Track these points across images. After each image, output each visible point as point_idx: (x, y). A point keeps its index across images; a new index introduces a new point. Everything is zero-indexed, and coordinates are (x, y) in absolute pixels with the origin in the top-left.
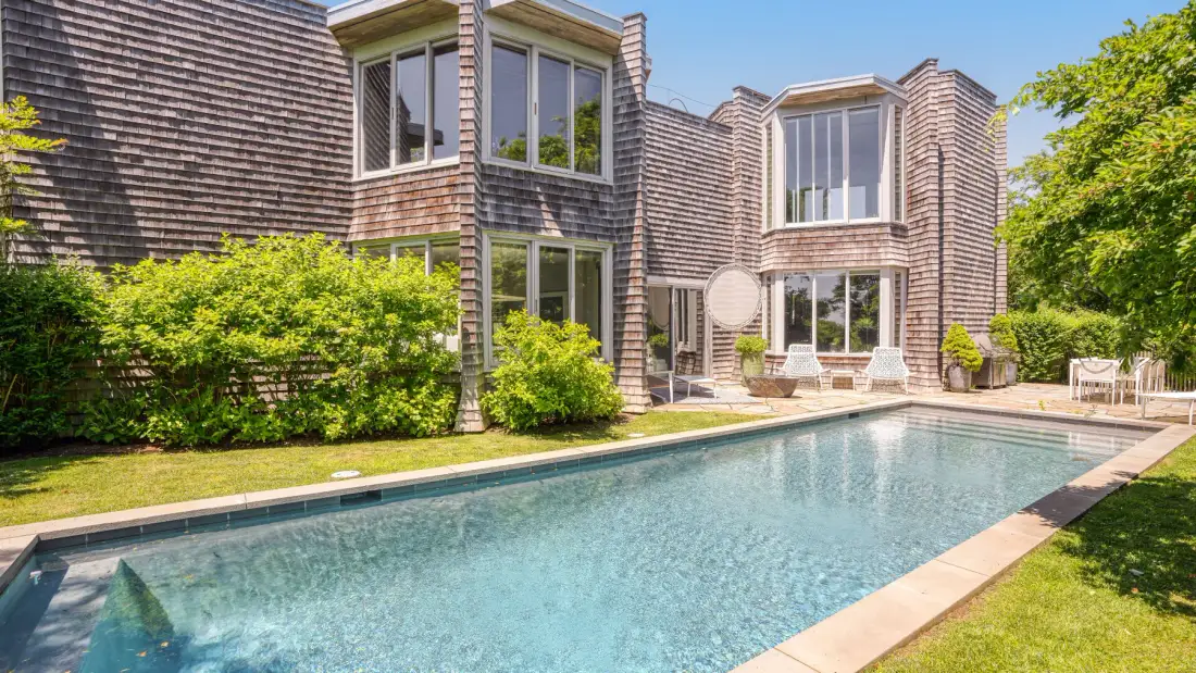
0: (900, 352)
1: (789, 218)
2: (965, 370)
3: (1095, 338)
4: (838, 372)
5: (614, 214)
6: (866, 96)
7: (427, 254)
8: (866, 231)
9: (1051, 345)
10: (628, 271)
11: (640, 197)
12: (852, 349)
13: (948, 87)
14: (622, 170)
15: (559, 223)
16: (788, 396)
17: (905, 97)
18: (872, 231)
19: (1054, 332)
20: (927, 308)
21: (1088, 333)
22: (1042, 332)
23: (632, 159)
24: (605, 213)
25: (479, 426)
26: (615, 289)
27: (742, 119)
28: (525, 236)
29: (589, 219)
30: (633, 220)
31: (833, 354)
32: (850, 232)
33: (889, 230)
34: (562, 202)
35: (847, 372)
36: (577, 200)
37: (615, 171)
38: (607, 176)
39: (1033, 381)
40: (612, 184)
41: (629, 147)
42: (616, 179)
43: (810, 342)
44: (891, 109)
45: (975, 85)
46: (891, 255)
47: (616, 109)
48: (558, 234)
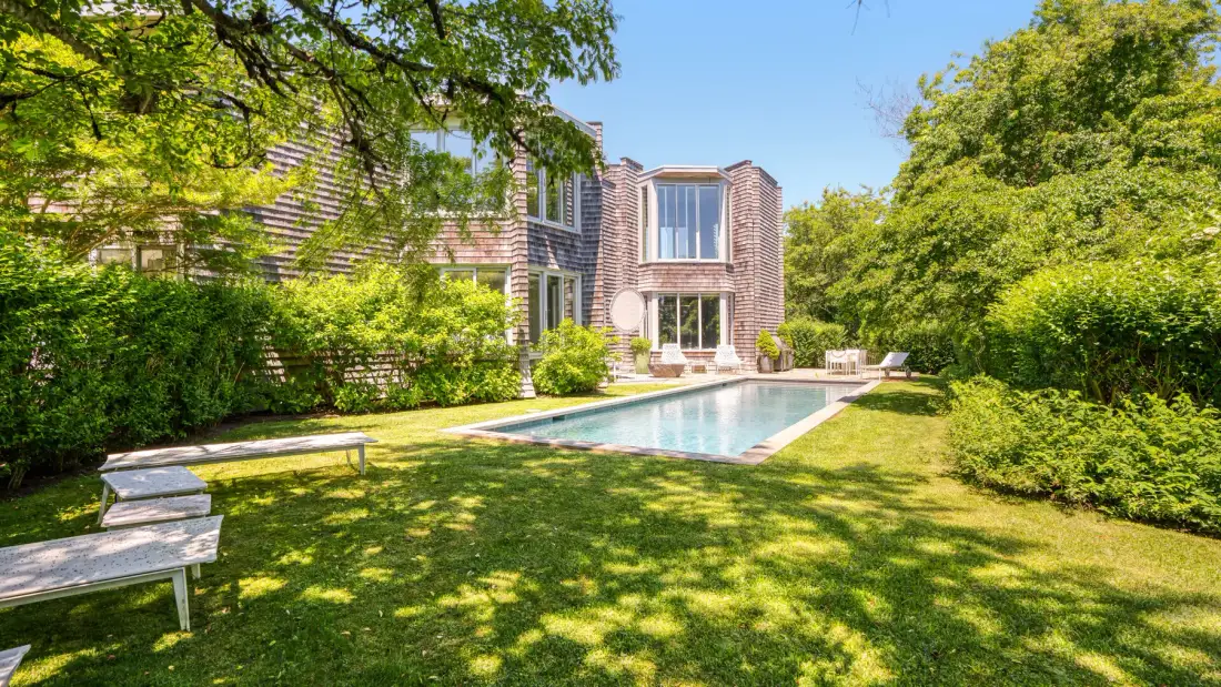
0: (732, 348)
1: (660, 256)
2: (770, 358)
3: (830, 339)
4: (695, 362)
5: (582, 254)
6: (711, 178)
7: (475, 278)
8: (709, 268)
9: (809, 344)
10: (592, 293)
11: (601, 244)
12: (704, 346)
13: (755, 176)
14: (588, 225)
15: (558, 260)
16: (678, 376)
17: (731, 180)
18: (716, 268)
19: (812, 335)
20: (748, 319)
21: (827, 336)
22: (805, 335)
23: (595, 219)
24: (576, 253)
25: (533, 394)
26: (583, 305)
27: (627, 181)
28: (541, 269)
29: (570, 257)
30: (596, 259)
31: (690, 350)
32: (701, 268)
33: (724, 268)
34: (557, 246)
35: (702, 362)
36: (564, 244)
37: (583, 225)
38: (577, 229)
39: (801, 367)
40: (579, 232)
41: (594, 210)
42: (583, 231)
43: (676, 342)
44: (725, 187)
45: (768, 176)
46: (726, 285)
47: (583, 183)
48: (556, 267)
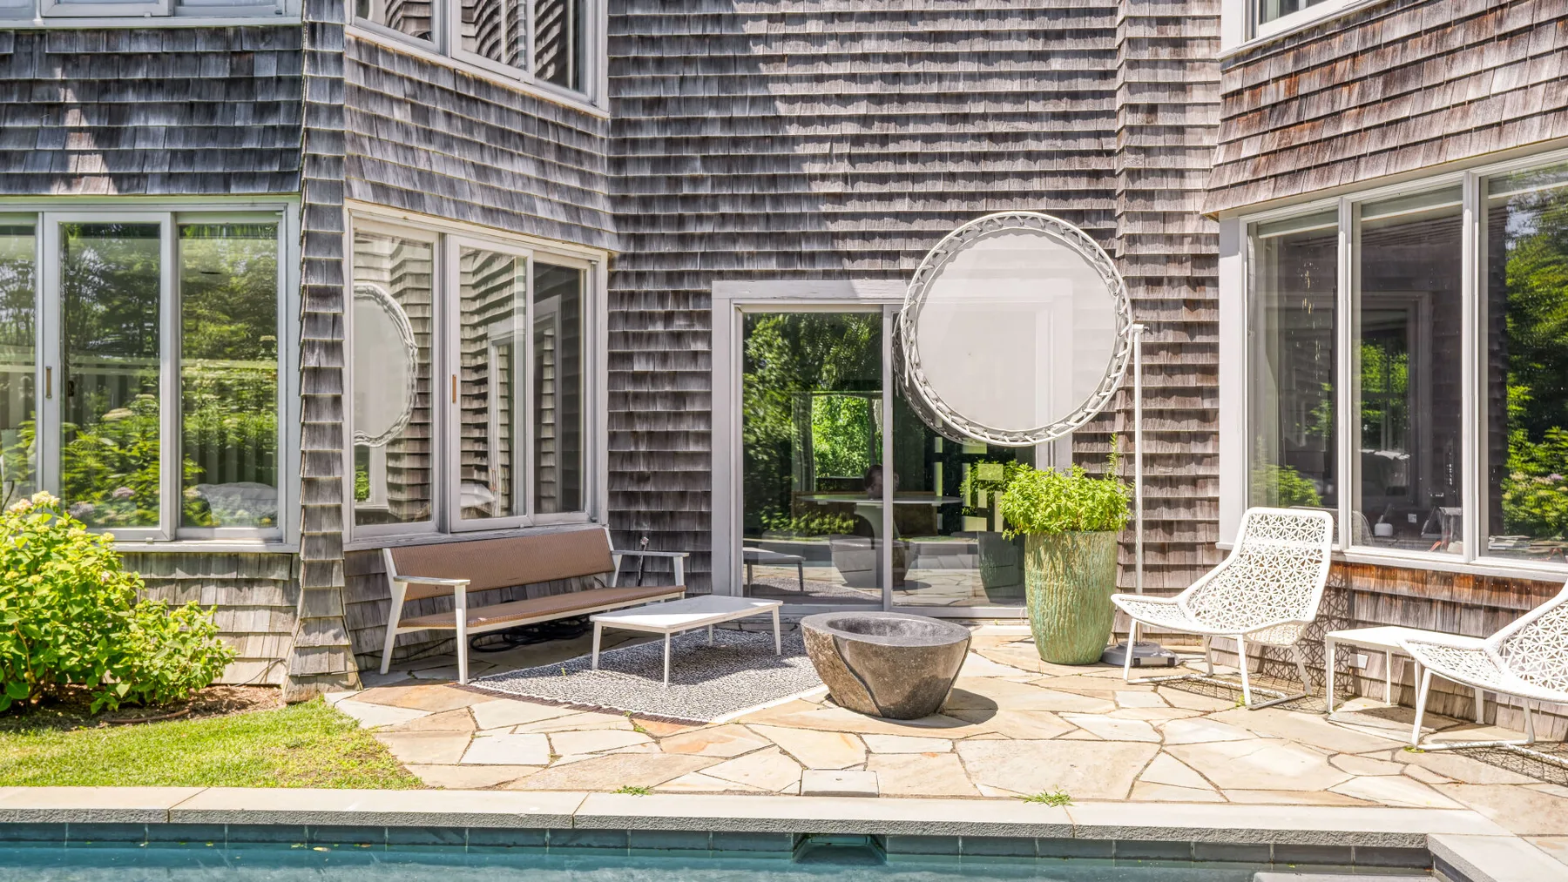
15: (112, 157)
29: (211, 134)
34: (130, 98)
36: (182, 85)
